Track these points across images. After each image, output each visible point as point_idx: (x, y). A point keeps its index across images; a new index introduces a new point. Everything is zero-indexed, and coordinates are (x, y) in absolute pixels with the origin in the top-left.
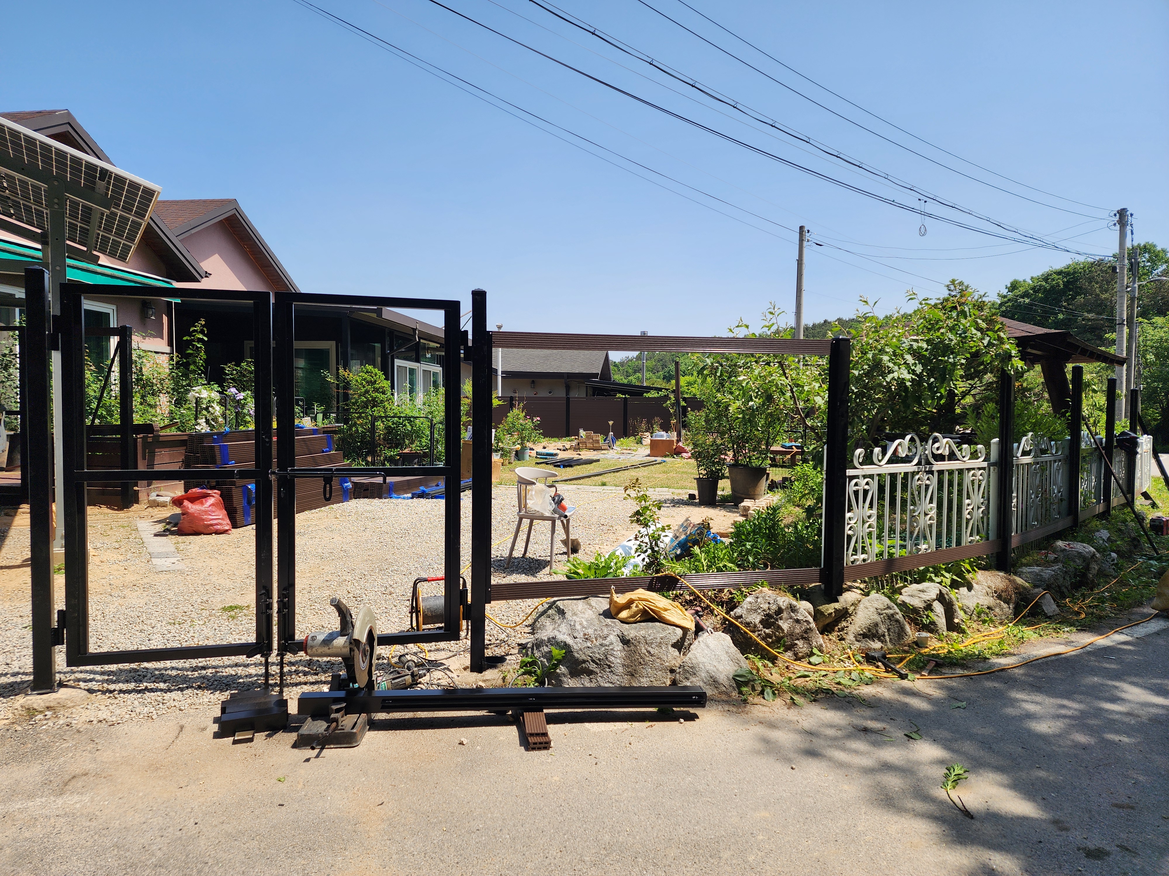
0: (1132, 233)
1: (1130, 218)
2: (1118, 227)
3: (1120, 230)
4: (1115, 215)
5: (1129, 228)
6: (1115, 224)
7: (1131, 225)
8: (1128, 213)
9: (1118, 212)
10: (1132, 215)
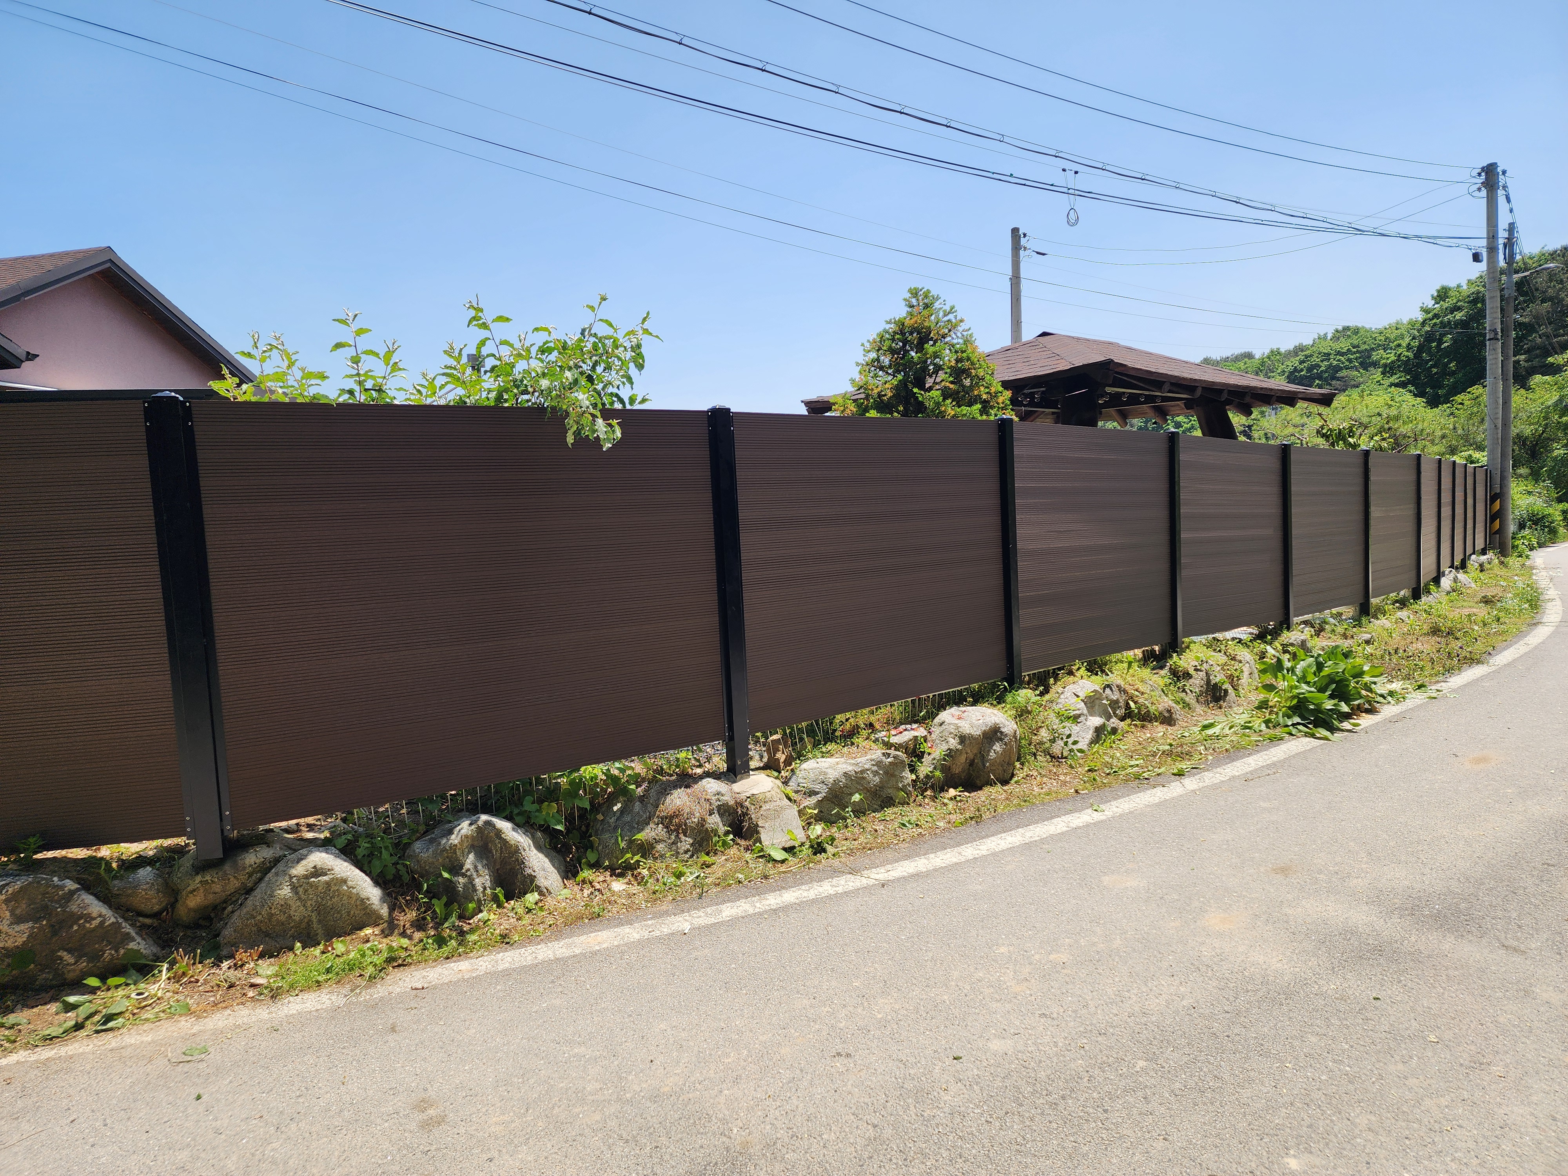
0: (1508, 200)
1: (1502, 177)
2: (1484, 193)
3: (1488, 197)
4: (1479, 174)
5: (1501, 192)
6: (1479, 189)
7: (1505, 187)
8: (1499, 170)
9: (1483, 169)
10: (1504, 172)
